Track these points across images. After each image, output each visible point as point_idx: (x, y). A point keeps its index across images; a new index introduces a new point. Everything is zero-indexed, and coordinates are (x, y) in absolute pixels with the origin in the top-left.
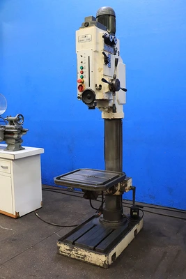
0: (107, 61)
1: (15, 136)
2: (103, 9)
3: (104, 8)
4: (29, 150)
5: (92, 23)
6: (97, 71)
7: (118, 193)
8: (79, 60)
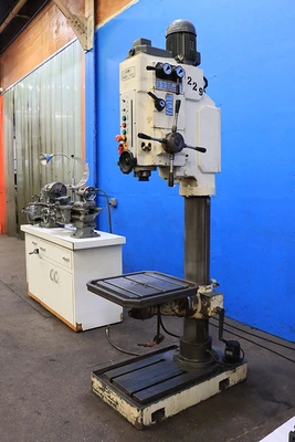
0: (159, 105)
1: (81, 218)
2: (176, 23)
3: (178, 21)
4: (105, 238)
5: (139, 49)
6: (146, 122)
7: (198, 315)
8: (122, 106)
